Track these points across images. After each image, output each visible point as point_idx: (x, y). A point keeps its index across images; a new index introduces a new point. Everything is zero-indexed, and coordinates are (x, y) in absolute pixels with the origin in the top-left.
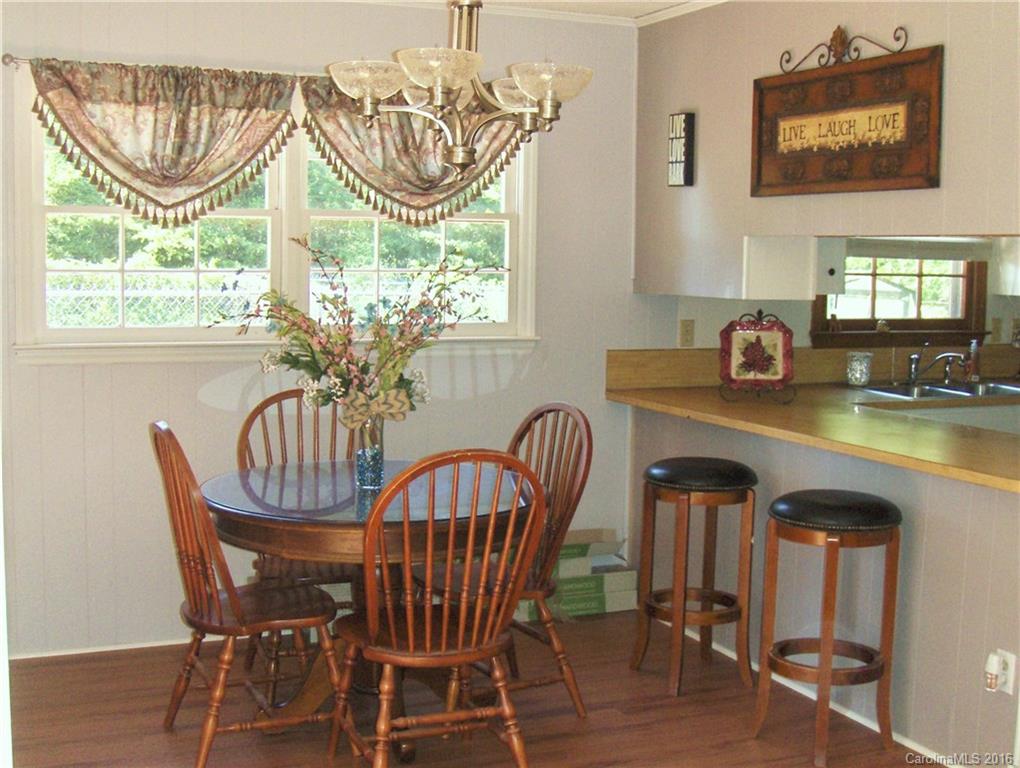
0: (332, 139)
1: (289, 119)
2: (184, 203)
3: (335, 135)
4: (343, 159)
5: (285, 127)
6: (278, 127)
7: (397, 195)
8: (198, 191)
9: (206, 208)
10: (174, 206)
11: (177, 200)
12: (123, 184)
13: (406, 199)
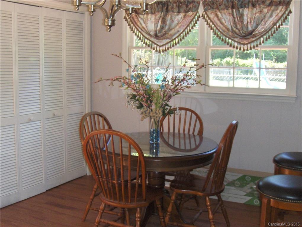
0: (212, 20)
1: (198, 15)
2: (165, 45)
3: (213, 19)
4: (216, 28)
5: (196, 17)
6: (194, 18)
7: (236, 40)
8: (170, 41)
9: (172, 46)
10: (163, 46)
11: (163, 44)
12: (148, 39)
13: (240, 41)
